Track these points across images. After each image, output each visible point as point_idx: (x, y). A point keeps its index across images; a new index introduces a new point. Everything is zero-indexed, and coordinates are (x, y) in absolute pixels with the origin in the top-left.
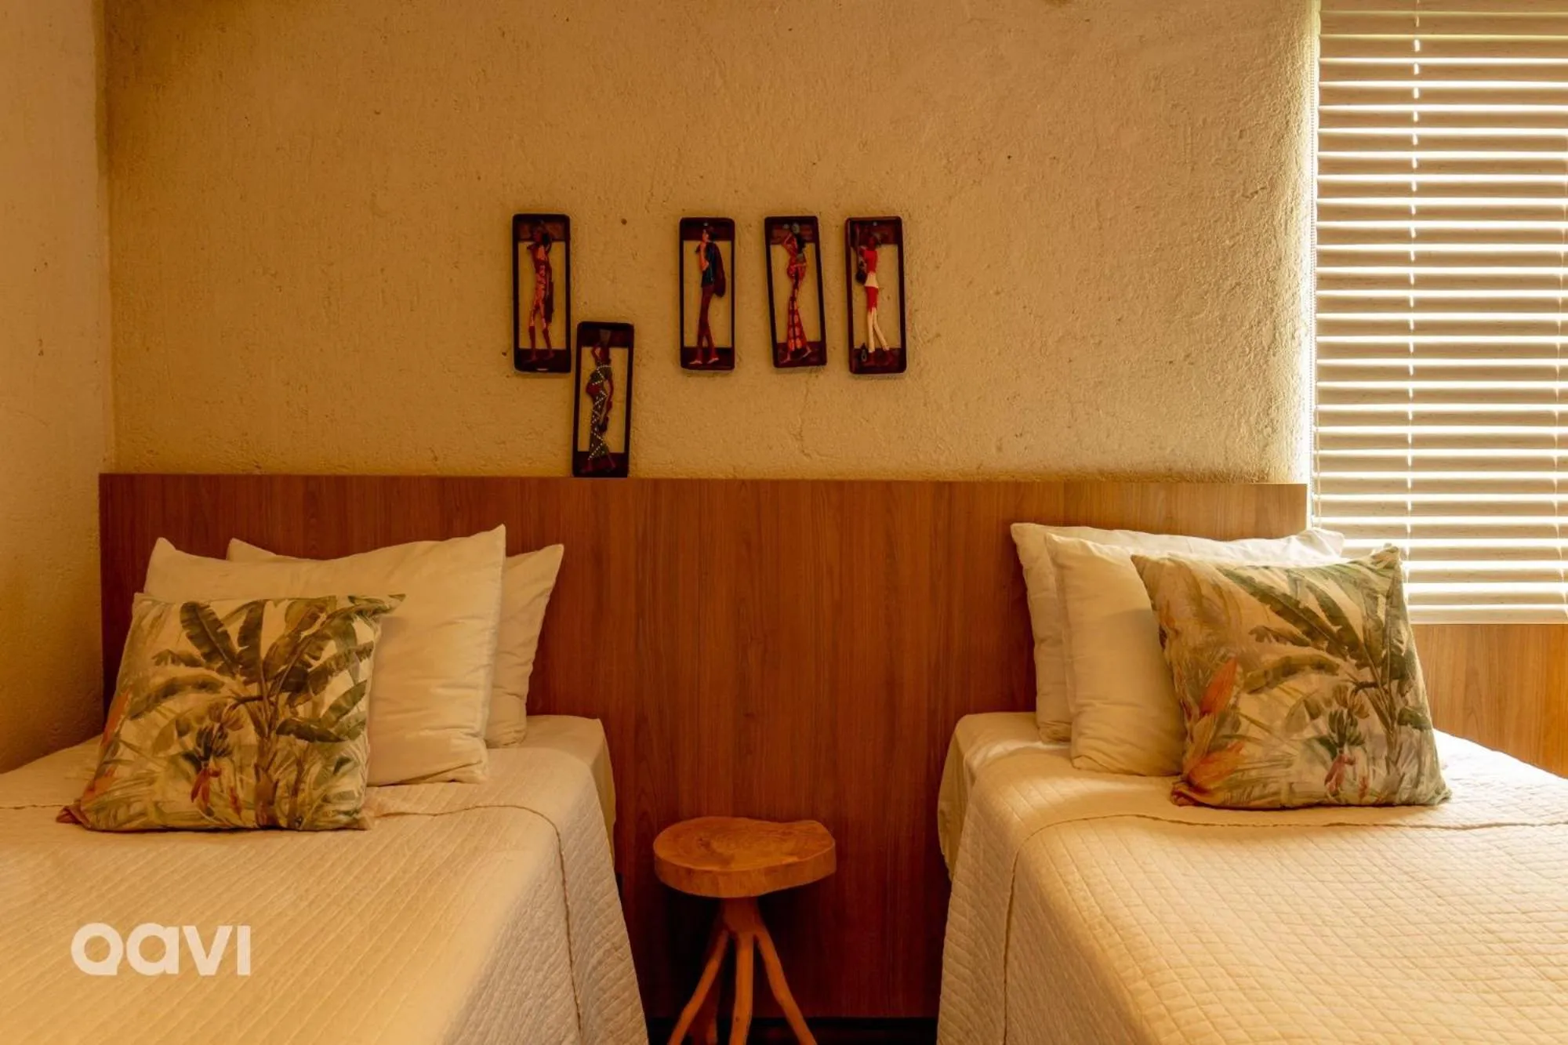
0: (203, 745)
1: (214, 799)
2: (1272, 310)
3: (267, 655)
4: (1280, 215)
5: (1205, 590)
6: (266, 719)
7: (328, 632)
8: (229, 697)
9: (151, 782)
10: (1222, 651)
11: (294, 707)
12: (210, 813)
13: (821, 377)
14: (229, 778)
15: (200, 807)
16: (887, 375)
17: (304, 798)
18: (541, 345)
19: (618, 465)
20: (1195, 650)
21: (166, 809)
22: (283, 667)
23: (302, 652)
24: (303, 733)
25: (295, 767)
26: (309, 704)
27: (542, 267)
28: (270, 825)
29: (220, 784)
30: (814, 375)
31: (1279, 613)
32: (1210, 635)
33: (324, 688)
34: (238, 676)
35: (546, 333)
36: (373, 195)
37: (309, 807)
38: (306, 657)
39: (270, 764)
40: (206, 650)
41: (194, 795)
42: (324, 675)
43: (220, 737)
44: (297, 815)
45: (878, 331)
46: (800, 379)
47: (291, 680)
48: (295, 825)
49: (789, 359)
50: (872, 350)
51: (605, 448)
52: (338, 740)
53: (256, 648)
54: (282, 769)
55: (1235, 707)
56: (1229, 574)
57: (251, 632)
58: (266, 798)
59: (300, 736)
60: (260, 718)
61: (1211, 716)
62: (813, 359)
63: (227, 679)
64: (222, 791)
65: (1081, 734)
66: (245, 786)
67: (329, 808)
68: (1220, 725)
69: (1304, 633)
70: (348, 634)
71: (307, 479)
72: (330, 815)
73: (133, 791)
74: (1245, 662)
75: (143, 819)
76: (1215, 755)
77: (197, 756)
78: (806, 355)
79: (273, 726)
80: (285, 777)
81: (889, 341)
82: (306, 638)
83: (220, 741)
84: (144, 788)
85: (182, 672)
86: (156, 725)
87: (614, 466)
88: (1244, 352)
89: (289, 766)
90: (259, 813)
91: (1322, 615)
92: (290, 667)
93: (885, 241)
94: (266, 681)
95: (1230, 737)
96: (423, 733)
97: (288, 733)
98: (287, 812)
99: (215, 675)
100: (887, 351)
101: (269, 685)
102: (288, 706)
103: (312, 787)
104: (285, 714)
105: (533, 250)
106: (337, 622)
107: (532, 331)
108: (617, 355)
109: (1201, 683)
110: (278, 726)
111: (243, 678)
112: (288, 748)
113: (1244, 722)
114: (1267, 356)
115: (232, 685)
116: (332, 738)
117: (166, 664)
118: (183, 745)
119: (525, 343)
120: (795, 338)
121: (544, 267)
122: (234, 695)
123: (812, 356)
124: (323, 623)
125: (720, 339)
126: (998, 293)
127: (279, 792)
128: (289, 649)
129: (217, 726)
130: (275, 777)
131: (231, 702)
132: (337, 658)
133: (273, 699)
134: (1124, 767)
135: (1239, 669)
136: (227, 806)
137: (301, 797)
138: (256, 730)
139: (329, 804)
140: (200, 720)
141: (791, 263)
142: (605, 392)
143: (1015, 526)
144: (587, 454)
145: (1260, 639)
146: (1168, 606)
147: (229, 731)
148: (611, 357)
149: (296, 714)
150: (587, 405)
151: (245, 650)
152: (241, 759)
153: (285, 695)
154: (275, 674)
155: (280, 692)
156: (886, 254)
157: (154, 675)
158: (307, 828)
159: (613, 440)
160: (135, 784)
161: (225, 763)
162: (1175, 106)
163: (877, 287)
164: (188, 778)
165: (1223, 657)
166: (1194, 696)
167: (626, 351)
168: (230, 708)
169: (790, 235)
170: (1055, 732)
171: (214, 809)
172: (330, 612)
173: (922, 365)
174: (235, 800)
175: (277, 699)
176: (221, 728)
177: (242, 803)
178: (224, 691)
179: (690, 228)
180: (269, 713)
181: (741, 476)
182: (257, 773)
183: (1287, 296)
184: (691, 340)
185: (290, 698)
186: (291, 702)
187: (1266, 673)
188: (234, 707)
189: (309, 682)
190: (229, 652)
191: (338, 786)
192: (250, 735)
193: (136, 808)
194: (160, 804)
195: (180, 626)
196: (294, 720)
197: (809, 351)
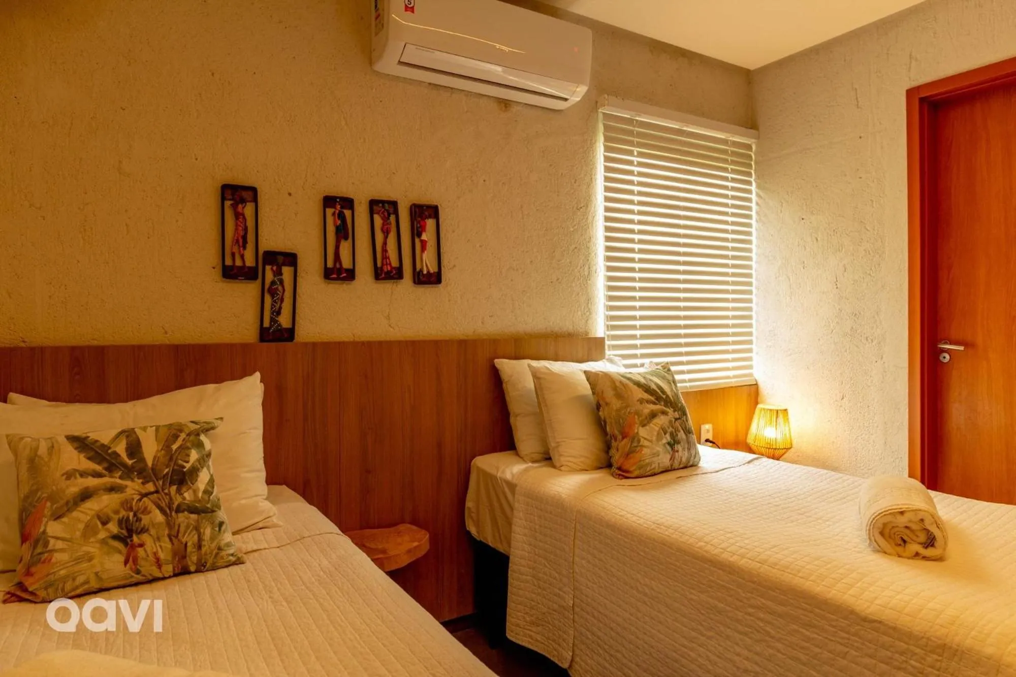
0: (124, 528)
1: (141, 562)
2: (588, 260)
3: (153, 465)
4: (590, 218)
5: (618, 384)
6: (166, 504)
7: (189, 444)
8: (134, 494)
9: (90, 559)
10: (628, 410)
11: (182, 494)
12: (138, 572)
13: (399, 286)
14: (152, 546)
15: (131, 569)
16: (430, 286)
17: (206, 550)
18: (238, 263)
19: (289, 335)
20: (617, 410)
21: (104, 576)
22: (167, 470)
23: (177, 459)
24: (193, 510)
25: (194, 532)
26: (191, 491)
27: (238, 216)
28: (183, 572)
29: (146, 551)
30: (395, 284)
31: (645, 392)
32: (622, 404)
33: (196, 480)
34: (136, 479)
35: (242, 257)
36: (120, 162)
37: (210, 555)
38: (180, 462)
39: (178, 531)
40: (106, 465)
41: (126, 562)
42: (194, 472)
43: (137, 521)
44: (203, 561)
45: (428, 261)
46: (387, 287)
47: (175, 477)
48: (201, 568)
49: (383, 276)
50: (425, 272)
51: (280, 325)
52: (213, 511)
53: (142, 460)
54: (187, 534)
55: (637, 433)
56: (623, 376)
57: (134, 448)
58: (180, 555)
59: (192, 513)
60: (162, 505)
61: (628, 438)
62: (395, 276)
63: (128, 483)
64: (148, 556)
65: (561, 455)
66: (165, 549)
67: (223, 553)
68: (632, 442)
69: (655, 399)
70: (200, 445)
71: (73, 349)
72: (225, 558)
73: (76, 568)
74: (637, 413)
75: (86, 586)
76: (631, 455)
77: (122, 536)
78: (392, 274)
79: (172, 509)
80: (191, 539)
81: (433, 269)
82: (176, 450)
83: (138, 523)
84: (85, 565)
85: (92, 482)
86: (79, 520)
87: (286, 336)
88: (578, 278)
89: (191, 531)
90: (175, 565)
91: (658, 391)
92: (171, 469)
93: (430, 217)
94: (157, 480)
95: (636, 447)
96: (243, 502)
97: (183, 512)
98: (195, 562)
99: (119, 481)
100: (431, 274)
101: (161, 482)
102: (178, 494)
103: (209, 542)
104: (178, 500)
105: (234, 207)
106: (192, 438)
107: (233, 255)
108: (287, 271)
109: (622, 425)
110: (175, 508)
111: (140, 481)
112: (186, 521)
113: (642, 440)
114: (587, 280)
115: (133, 487)
116: (209, 511)
117: (76, 478)
118: (108, 530)
119: (228, 262)
120: (387, 264)
121: (241, 217)
122: (137, 492)
123: (396, 274)
124: (184, 440)
125: (346, 263)
126: (480, 246)
127: (189, 549)
128: (168, 458)
129: (131, 514)
130: (184, 540)
131: (137, 497)
132: (198, 460)
133: (166, 491)
134: (582, 468)
135: (636, 417)
136: (151, 565)
137: (204, 550)
138: (161, 512)
139: (222, 551)
140: (117, 512)
141: (383, 225)
142: (280, 292)
143: (496, 361)
144: (269, 329)
145: (641, 403)
146: (602, 392)
147: (143, 516)
148: (283, 271)
149: (184, 499)
150: (268, 299)
151: (134, 463)
152: (157, 532)
153: (174, 488)
154: (162, 475)
155: (170, 486)
156: (430, 223)
157: (67, 487)
158: (209, 569)
159: (284, 320)
160: (75, 564)
161: (145, 537)
162: (551, 165)
163: (426, 239)
164: (120, 552)
165: (629, 413)
166: (619, 431)
167: (292, 269)
168: (137, 502)
169: (383, 210)
170: (532, 458)
171: (141, 569)
172: (187, 432)
173: (447, 280)
174: (158, 560)
175: (169, 491)
176: (135, 515)
177: (163, 561)
178: (129, 491)
179: (329, 201)
180: (167, 501)
181: (357, 339)
182: (171, 540)
183: (593, 254)
184: (330, 264)
185: (177, 488)
186: (179, 491)
187: (646, 418)
188: (140, 500)
189: (187, 478)
190: (124, 465)
191: (223, 540)
192: (159, 517)
193: (81, 579)
194: (99, 574)
195: (75, 452)
196: (185, 503)
197: (394, 272)
